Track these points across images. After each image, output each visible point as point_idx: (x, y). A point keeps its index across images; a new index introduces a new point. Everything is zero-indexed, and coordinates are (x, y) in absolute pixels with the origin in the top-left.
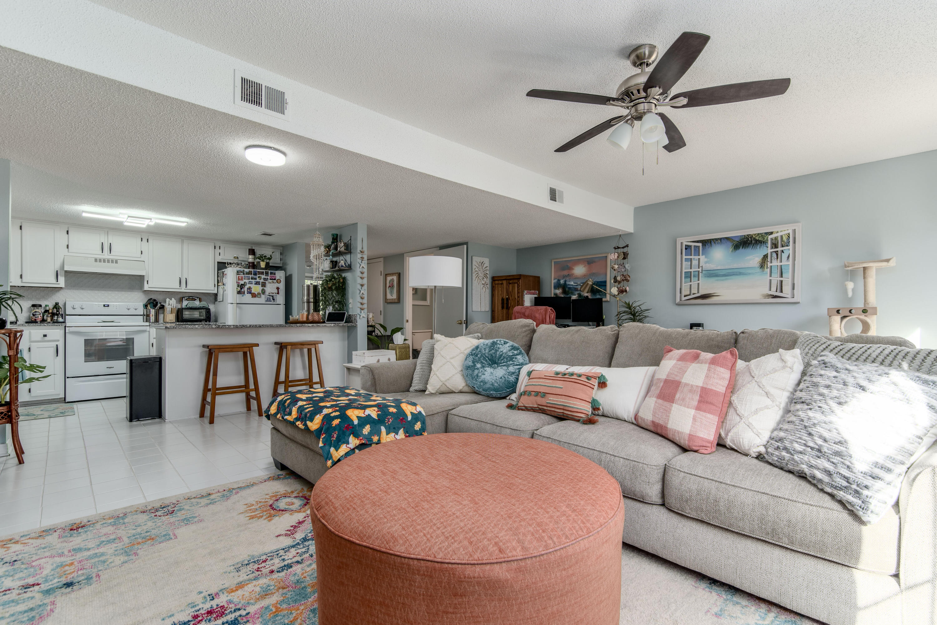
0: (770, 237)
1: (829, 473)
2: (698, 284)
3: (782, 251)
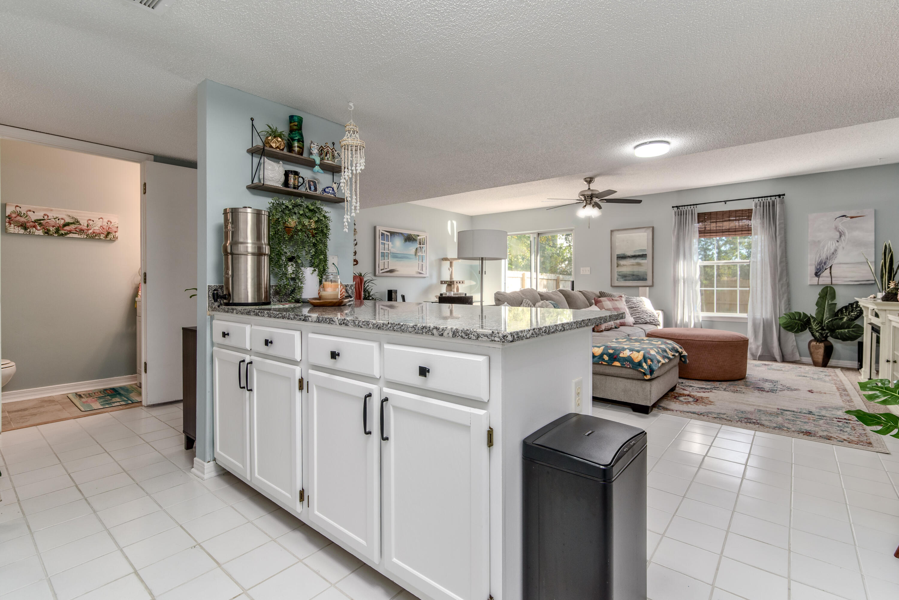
0: (419, 238)
1: (653, 320)
2: (388, 262)
3: (423, 248)
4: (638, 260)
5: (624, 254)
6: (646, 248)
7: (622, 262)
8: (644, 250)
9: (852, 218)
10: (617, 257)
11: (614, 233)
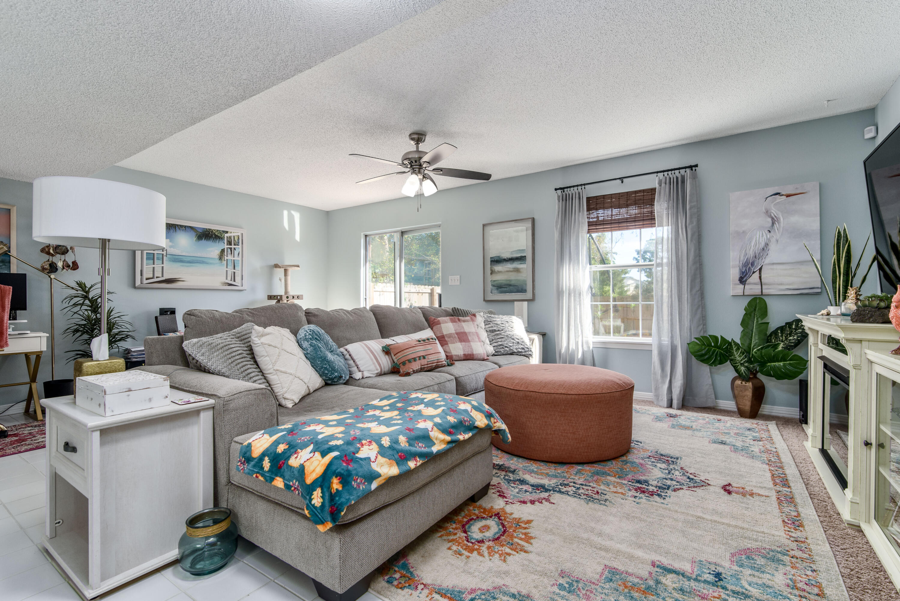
0: (226, 235)
2: (163, 267)
3: (235, 249)
4: (516, 265)
5: (499, 257)
6: (525, 248)
7: (498, 268)
8: (523, 251)
9: (788, 196)
10: (491, 261)
11: (487, 229)
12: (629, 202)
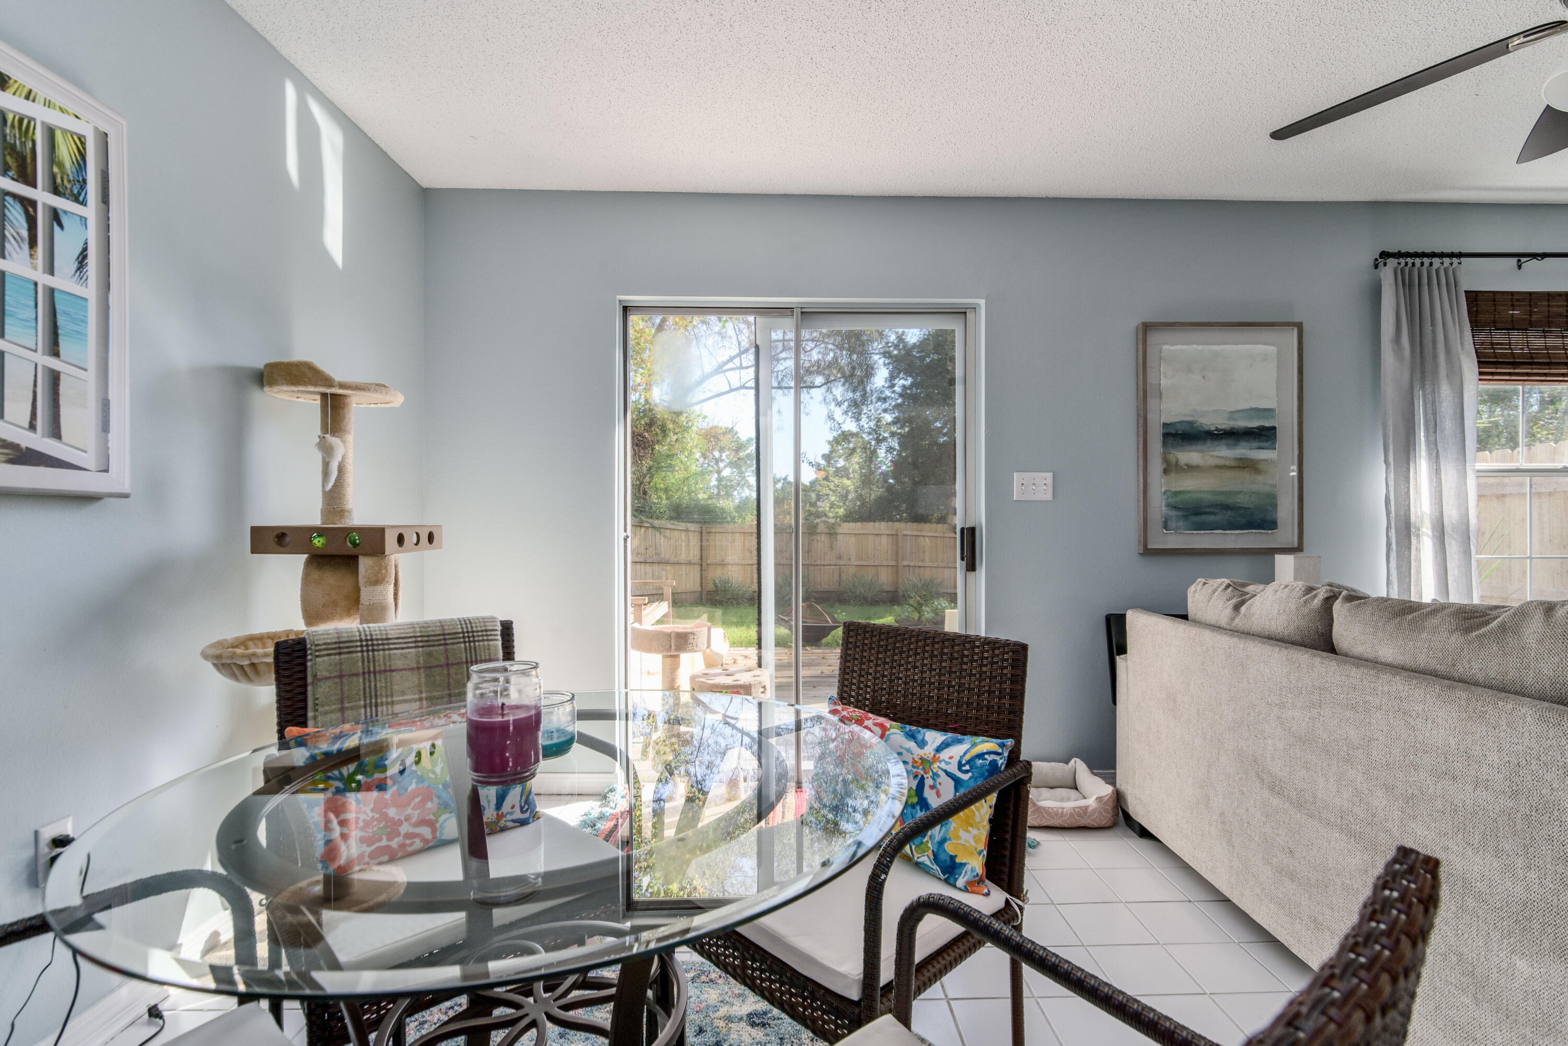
3: (56, 216)
6: (1275, 405)
10: (1166, 435)
11: (1154, 338)
12: (1535, 317)
